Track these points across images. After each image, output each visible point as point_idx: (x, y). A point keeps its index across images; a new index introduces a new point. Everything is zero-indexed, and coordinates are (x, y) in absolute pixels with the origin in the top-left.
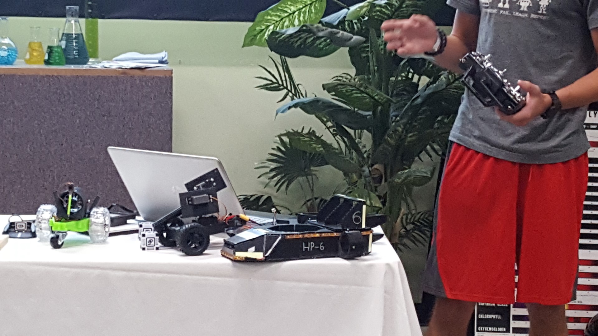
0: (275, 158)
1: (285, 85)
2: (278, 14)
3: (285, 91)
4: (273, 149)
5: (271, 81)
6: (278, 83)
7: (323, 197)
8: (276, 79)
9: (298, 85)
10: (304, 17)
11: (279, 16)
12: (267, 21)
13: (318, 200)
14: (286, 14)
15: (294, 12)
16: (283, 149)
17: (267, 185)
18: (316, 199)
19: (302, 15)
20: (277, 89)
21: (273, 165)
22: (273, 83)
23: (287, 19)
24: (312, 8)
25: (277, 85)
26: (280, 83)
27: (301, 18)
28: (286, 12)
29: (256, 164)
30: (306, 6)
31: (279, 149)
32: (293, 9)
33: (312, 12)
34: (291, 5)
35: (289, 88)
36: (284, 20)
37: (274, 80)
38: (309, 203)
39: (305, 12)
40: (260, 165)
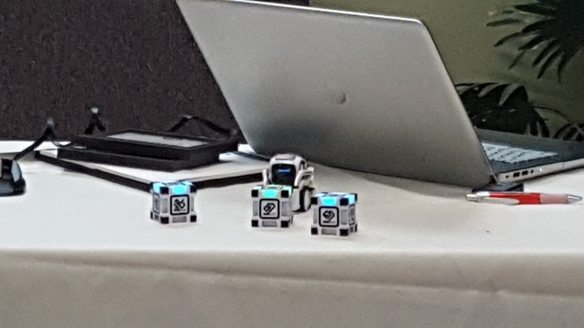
17: (515, 62)
21: (531, 19)
40: (501, 18)
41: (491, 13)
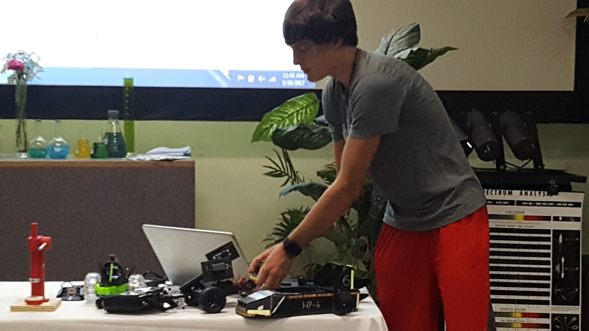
0: (279, 232)
1: (286, 172)
2: (280, 115)
3: (286, 177)
4: (277, 224)
5: (275, 169)
6: (281, 171)
7: (319, 264)
8: (279, 168)
9: (297, 172)
10: (301, 117)
11: (281, 117)
12: (271, 121)
13: (314, 267)
14: (287, 115)
15: (293, 114)
16: (285, 224)
18: (313, 264)
19: (300, 116)
20: (280, 176)
21: (277, 238)
22: (277, 171)
23: (288, 119)
24: (308, 110)
25: (279, 172)
26: (283, 170)
27: (299, 118)
28: (287, 113)
29: (264, 237)
30: (302, 108)
31: (282, 225)
32: (292, 110)
33: (307, 113)
34: (290, 108)
35: (290, 174)
36: (285, 120)
37: (278, 169)
38: (308, 268)
39: (302, 114)
40: (267, 238)
41: (264, 236)
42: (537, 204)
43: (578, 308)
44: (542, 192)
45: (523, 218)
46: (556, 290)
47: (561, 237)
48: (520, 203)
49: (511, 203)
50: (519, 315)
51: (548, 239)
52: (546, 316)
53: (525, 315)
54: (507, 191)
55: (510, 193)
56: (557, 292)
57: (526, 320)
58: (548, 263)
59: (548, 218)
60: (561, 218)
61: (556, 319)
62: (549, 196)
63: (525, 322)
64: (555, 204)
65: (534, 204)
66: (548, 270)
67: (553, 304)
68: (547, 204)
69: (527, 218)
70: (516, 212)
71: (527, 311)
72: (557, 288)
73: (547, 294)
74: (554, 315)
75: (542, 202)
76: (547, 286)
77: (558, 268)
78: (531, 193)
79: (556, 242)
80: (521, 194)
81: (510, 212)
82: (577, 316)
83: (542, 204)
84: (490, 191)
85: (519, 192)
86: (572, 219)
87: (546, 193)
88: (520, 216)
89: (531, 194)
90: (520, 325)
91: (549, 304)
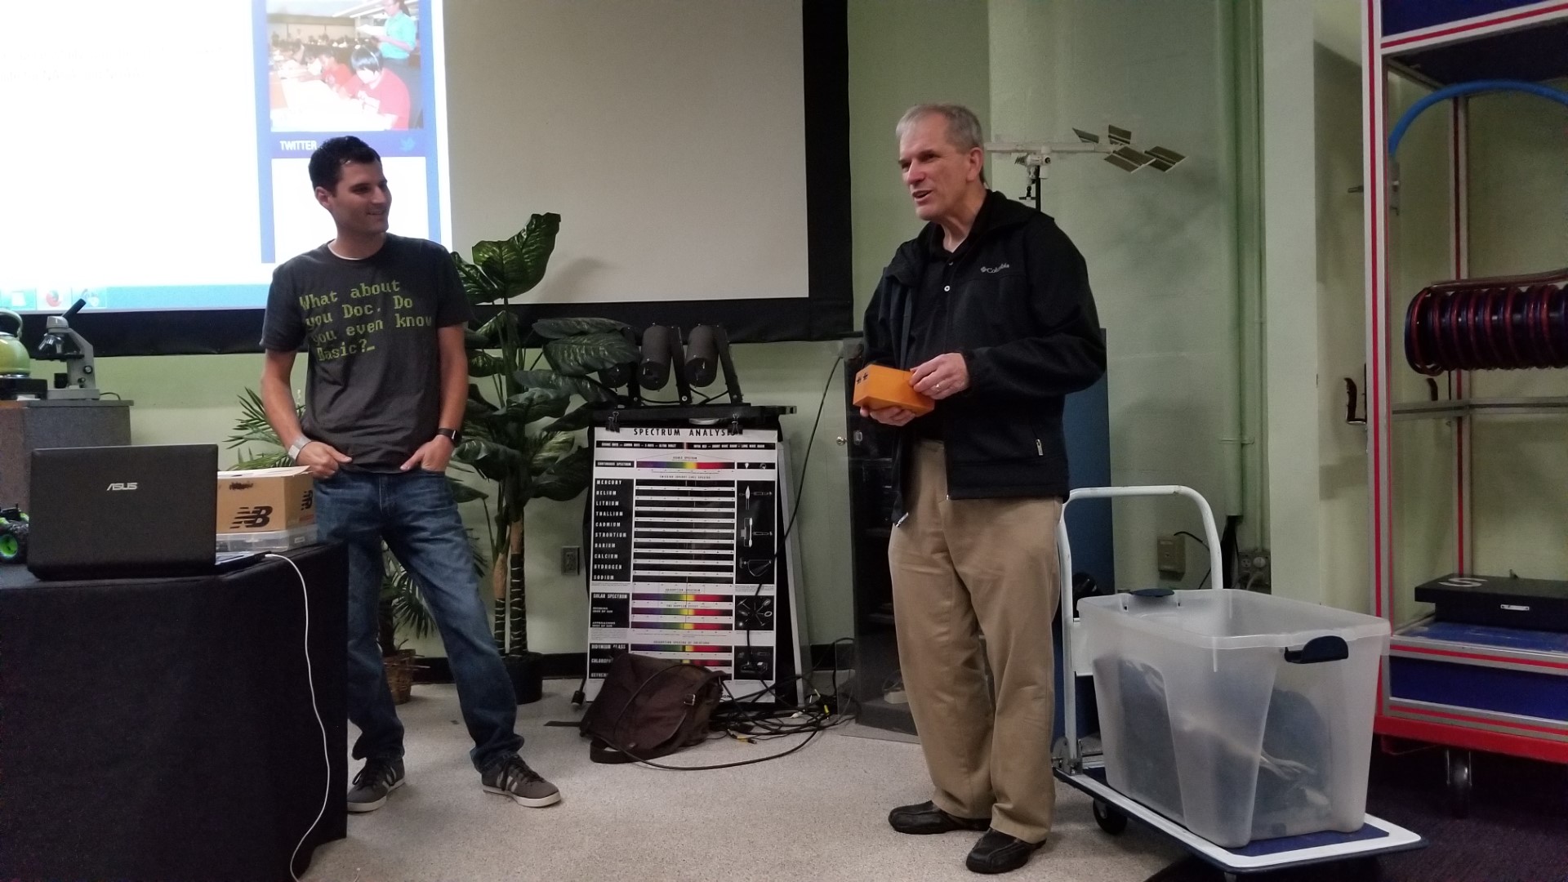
42: (714, 446)
43: (773, 589)
44: (720, 430)
45: (695, 466)
46: (741, 563)
47: (748, 491)
48: (691, 446)
49: (679, 446)
50: (690, 598)
51: (731, 494)
52: (728, 599)
53: (700, 598)
54: (673, 430)
55: (677, 433)
56: (743, 564)
57: (700, 605)
58: (731, 526)
59: (730, 466)
60: (747, 465)
61: (742, 602)
62: (730, 436)
63: (699, 608)
64: (739, 446)
65: (709, 446)
66: (730, 537)
67: (737, 583)
68: (729, 446)
69: (701, 466)
70: (686, 458)
71: (702, 593)
72: (743, 561)
73: (729, 569)
74: (739, 598)
75: (721, 444)
76: (730, 558)
77: (744, 533)
78: (705, 431)
79: (741, 498)
80: (691, 433)
81: (679, 458)
82: (771, 598)
83: (721, 446)
84: (650, 430)
85: (689, 430)
86: (764, 466)
87: (726, 431)
88: (691, 463)
89: (705, 433)
90: (691, 612)
91: (732, 583)
